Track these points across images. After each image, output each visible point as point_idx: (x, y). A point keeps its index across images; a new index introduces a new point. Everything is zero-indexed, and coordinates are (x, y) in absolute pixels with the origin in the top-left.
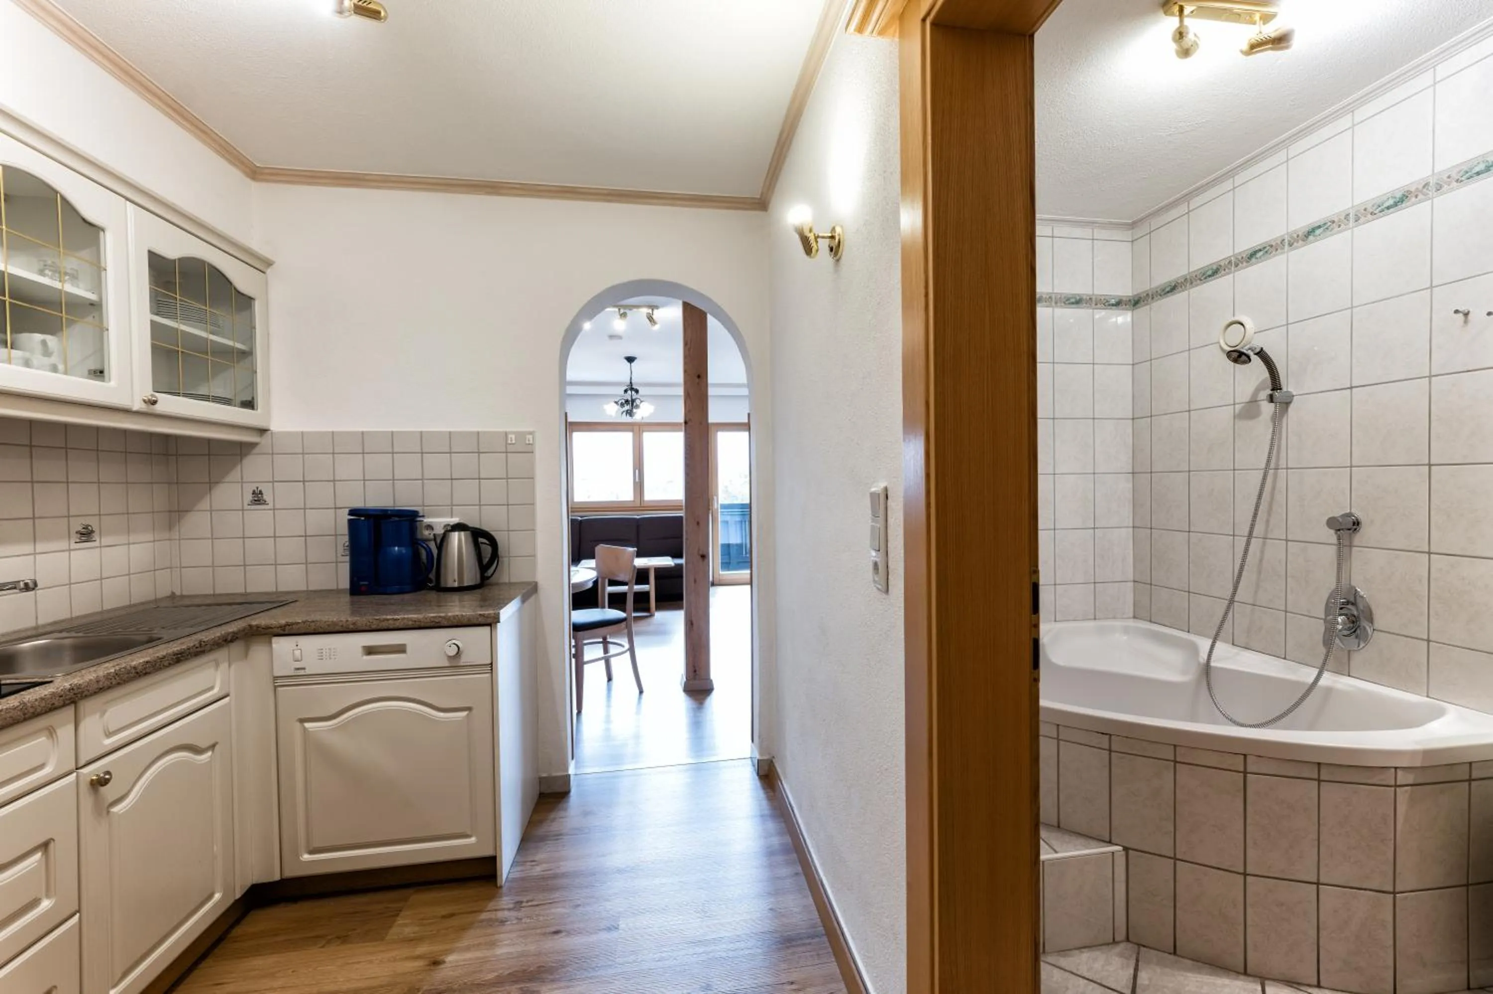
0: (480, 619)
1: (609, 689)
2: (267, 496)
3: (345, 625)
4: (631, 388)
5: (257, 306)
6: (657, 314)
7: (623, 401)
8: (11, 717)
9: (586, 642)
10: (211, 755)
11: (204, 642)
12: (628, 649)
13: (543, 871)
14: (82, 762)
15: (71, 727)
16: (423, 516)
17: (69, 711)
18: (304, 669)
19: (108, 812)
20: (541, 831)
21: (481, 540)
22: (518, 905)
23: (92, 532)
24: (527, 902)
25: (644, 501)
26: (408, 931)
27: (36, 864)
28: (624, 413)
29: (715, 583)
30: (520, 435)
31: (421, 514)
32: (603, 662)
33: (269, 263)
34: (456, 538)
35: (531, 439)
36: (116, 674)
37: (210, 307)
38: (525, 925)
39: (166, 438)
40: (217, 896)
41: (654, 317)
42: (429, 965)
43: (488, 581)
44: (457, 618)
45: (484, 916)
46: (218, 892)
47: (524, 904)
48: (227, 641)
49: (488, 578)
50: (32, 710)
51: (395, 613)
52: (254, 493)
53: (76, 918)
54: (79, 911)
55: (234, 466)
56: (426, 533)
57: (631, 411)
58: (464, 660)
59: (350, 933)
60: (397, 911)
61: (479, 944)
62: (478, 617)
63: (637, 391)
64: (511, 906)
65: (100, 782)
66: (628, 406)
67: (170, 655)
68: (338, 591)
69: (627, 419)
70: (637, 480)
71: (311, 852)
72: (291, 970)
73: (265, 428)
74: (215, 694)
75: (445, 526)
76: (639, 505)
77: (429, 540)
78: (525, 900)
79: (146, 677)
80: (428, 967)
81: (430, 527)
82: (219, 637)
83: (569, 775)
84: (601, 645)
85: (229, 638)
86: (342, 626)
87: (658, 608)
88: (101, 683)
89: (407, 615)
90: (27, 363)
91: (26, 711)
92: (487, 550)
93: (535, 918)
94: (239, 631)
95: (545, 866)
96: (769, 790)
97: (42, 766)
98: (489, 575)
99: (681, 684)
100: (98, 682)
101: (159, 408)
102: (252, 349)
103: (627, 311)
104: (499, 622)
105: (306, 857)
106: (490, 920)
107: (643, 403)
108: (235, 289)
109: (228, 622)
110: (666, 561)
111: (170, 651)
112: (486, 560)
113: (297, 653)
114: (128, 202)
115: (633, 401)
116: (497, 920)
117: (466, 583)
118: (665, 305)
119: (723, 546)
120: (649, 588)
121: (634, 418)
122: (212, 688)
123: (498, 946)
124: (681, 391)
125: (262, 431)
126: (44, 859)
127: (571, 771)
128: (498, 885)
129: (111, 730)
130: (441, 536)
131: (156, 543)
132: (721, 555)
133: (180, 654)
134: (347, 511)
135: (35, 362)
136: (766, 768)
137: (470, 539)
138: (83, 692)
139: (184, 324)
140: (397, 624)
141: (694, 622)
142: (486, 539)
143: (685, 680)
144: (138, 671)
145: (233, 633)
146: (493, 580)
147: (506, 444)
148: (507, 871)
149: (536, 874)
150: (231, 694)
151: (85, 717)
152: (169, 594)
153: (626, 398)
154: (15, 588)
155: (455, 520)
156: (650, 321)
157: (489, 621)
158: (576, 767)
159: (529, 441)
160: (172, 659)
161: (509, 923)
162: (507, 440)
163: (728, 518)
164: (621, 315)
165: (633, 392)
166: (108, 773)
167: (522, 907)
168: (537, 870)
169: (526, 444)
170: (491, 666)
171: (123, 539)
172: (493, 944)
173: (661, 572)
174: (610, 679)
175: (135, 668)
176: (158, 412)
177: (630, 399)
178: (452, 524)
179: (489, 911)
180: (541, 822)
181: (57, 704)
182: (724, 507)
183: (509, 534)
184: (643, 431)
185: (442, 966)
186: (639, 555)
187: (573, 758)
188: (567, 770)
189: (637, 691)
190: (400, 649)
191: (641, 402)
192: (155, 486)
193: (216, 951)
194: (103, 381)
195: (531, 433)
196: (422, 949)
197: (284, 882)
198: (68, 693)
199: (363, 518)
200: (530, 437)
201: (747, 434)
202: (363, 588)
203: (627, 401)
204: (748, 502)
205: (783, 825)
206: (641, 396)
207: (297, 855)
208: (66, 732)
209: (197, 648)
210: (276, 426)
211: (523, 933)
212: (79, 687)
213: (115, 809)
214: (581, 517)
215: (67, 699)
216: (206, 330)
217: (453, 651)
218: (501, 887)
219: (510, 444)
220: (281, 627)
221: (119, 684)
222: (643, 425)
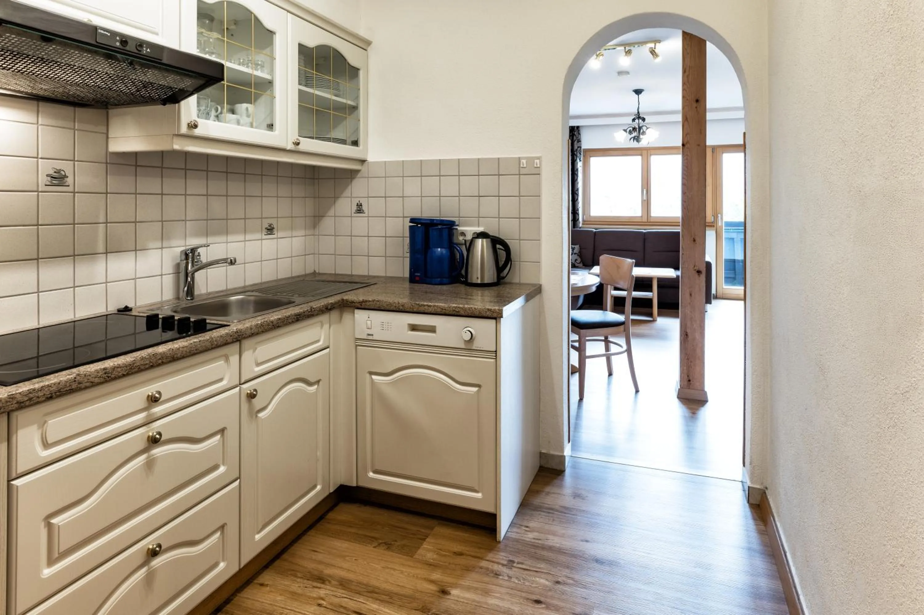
0: (488, 313)
1: (609, 383)
2: (364, 208)
3: (397, 306)
4: (639, 117)
5: (361, 73)
6: (660, 48)
7: (631, 129)
8: (205, 346)
9: (587, 338)
10: (317, 389)
11: (313, 308)
12: (626, 351)
13: (534, 539)
14: (243, 381)
15: (237, 357)
16: (458, 225)
17: (236, 346)
18: (372, 335)
19: (257, 416)
20: (537, 501)
21: (498, 246)
22: (510, 564)
23: (273, 228)
24: (518, 563)
25: (651, 216)
26: (430, 556)
27: (217, 442)
28: (632, 139)
29: (718, 297)
30: (531, 160)
31: (457, 223)
32: (604, 358)
33: (369, 43)
34: (480, 243)
35: (538, 163)
36: (262, 325)
37: (333, 78)
38: (514, 585)
39: (314, 168)
40: (319, 487)
41: (656, 51)
42: (439, 592)
43: (504, 280)
44: (471, 310)
45: (484, 564)
46: (319, 485)
47: (515, 565)
48: (327, 309)
49: (504, 278)
50: (215, 343)
51: (430, 300)
52: (357, 205)
53: (237, 483)
54: (239, 478)
55: (348, 185)
56: (461, 238)
57: (638, 137)
58: (477, 345)
59: (393, 543)
60: (425, 536)
61: (476, 589)
62: (486, 310)
63: (644, 120)
64: (505, 563)
65: (252, 396)
66: (636, 133)
67: (293, 316)
68: (403, 279)
69: (634, 144)
70: (645, 198)
71: (376, 472)
72: (354, 558)
73: (365, 159)
74: (321, 345)
75: (474, 233)
76: (646, 221)
77: (462, 244)
78: (516, 561)
79: (279, 329)
80: (438, 594)
81: (463, 234)
82: (323, 305)
83: (564, 457)
84: (603, 343)
85: (329, 307)
86: (396, 307)
87: (660, 314)
88: (253, 330)
89: (437, 303)
90: (238, 123)
91: (213, 343)
92: (502, 254)
93: (522, 581)
94: (336, 303)
95: (535, 535)
96: (761, 523)
97: (221, 380)
98: (505, 275)
99: (676, 390)
100: (251, 329)
101: (301, 147)
102: (358, 104)
103: (632, 48)
104: (502, 317)
105: (371, 474)
106: (487, 569)
107: (648, 130)
108: (348, 63)
109: (331, 296)
110: (669, 273)
111: (293, 313)
112: (501, 263)
113: (369, 322)
114: (289, 14)
115: (640, 128)
116: (492, 571)
117: (486, 281)
118: (666, 38)
119: (727, 261)
120: (653, 295)
121: (640, 143)
122: (318, 341)
123: (490, 595)
124: (679, 118)
125: (363, 161)
126: (222, 439)
127: (567, 451)
128: (498, 540)
129: (259, 362)
130: (470, 241)
131: (306, 237)
132: (725, 270)
133: (298, 315)
134: (409, 219)
135: (242, 121)
136: (759, 498)
137: (490, 244)
138: (243, 335)
139: (318, 90)
140: (430, 310)
141: (689, 334)
142: (501, 245)
143: (679, 388)
144: (274, 324)
145: (331, 303)
146: (507, 280)
147: (519, 167)
148: (505, 532)
149: (528, 540)
150: (330, 347)
151: (244, 351)
152: (312, 271)
153: (633, 126)
154: (226, 262)
155: (481, 229)
156: (653, 55)
157: (495, 315)
158: (573, 449)
159: (537, 165)
160: (294, 318)
161: (501, 577)
162: (520, 164)
163: (734, 235)
164: (626, 52)
165: (640, 120)
166: (255, 390)
167: (513, 566)
168: (530, 536)
169: (536, 167)
170: (495, 354)
171: (288, 233)
172: (486, 593)
173: (664, 283)
174: (610, 374)
175: (272, 322)
176: (300, 150)
177: (637, 127)
178: (478, 232)
179: (488, 560)
180: (538, 492)
181: (229, 341)
182: (729, 224)
183: (520, 243)
184: (651, 155)
185: (448, 597)
186: (638, 265)
187: (569, 442)
188: (563, 451)
189: (634, 391)
190: (432, 329)
191: (647, 128)
192: (307, 199)
193: (318, 525)
194: (272, 131)
195: (539, 158)
196: (436, 576)
197: (358, 489)
198: (235, 334)
199: (419, 225)
200: (538, 161)
201: (742, 154)
202: (417, 279)
203: (634, 129)
204: (742, 220)
205: (775, 567)
206: (647, 124)
207: (366, 472)
208: (234, 359)
209: (309, 312)
210: (371, 158)
211: (511, 592)
212: (241, 331)
213: (260, 415)
214: (596, 229)
215: (234, 339)
216: (330, 93)
217: (467, 337)
218: (499, 542)
219: (522, 167)
220: (360, 303)
221: (263, 332)
222: (649, 149)
